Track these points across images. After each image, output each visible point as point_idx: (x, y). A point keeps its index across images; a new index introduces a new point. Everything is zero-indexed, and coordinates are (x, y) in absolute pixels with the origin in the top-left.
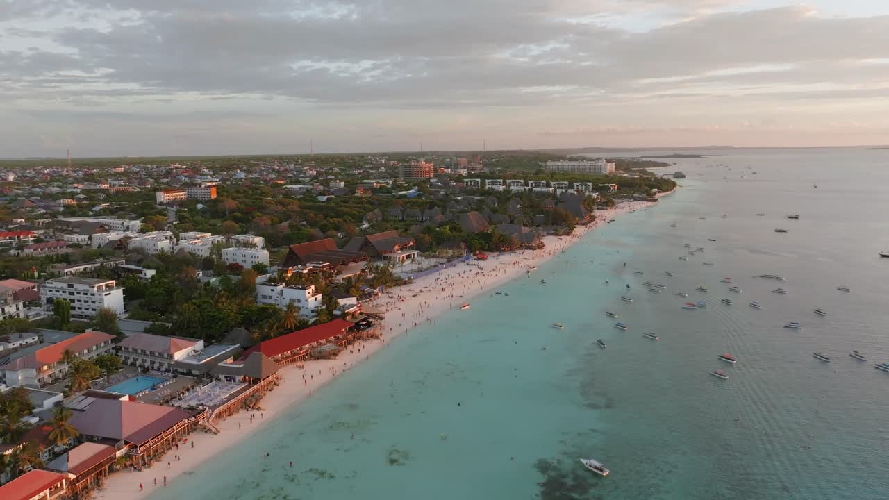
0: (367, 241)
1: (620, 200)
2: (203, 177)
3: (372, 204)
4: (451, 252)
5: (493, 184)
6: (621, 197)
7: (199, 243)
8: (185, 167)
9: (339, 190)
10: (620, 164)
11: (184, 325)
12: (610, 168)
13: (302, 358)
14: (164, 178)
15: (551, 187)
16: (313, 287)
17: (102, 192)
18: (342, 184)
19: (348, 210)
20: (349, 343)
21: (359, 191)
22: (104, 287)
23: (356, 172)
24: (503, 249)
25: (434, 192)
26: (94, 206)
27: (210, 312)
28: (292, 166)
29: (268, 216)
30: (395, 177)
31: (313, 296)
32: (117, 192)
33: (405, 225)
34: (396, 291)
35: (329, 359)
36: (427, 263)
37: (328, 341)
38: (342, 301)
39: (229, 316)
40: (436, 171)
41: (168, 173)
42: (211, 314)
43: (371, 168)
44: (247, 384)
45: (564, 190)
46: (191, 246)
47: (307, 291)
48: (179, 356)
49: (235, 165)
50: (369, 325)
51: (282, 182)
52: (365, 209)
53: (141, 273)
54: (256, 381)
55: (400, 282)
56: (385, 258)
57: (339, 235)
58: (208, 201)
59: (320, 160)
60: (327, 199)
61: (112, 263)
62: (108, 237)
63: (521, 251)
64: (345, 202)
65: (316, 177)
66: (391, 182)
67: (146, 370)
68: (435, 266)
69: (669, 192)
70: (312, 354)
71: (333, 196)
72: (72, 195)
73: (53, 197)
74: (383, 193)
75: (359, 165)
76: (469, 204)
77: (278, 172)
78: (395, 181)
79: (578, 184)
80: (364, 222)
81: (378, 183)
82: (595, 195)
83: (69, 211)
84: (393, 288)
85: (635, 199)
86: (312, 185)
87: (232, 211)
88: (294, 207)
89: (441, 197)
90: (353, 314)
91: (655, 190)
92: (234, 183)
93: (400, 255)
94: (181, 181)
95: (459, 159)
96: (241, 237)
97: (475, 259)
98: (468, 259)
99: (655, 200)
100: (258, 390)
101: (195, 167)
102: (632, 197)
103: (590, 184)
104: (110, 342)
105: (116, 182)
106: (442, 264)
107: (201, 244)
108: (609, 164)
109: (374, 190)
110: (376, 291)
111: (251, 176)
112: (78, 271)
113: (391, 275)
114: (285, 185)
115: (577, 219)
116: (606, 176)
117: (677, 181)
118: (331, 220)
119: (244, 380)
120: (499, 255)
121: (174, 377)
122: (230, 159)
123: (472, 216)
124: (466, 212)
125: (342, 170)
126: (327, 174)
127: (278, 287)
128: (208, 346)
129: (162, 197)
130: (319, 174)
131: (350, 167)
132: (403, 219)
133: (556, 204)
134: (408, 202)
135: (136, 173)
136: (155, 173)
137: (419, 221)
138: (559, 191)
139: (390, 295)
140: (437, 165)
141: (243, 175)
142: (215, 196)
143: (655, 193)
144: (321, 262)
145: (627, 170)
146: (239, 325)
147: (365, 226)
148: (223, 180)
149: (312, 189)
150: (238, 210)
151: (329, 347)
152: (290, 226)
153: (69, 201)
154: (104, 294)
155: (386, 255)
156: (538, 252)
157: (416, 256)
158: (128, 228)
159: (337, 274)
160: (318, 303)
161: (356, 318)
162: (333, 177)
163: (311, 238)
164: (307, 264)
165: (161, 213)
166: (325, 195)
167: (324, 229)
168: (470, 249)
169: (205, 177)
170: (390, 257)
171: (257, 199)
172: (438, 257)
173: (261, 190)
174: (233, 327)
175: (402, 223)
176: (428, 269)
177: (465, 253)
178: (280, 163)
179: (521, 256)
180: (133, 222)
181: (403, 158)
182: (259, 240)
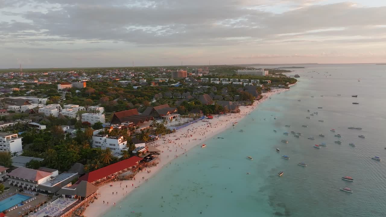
0: (154, 110)
1: (273, 88)
2: (82, 77)
3: (158, 90)
4: (195, 115)
5: (214, 81)
6: (273, 87)
7: (71, 111)
8: (76, 72)
9: (143, 83)
10: (271, 71)
11: (49, 161)
12: (266, 73)
13: (113, 180)
14: (65, 78)
15: (241, 82)
16: (122, 137)
17: (33, 85)
18: (145, 80)
19: (147, 93)
20: (140, 169)
21: (152, 84)
22: (11, 138)
23: (152, 75)
24: (220, 113)
25: (187, 84)
26: (28, 91)
27: (63, 154)
28: (124, 72)
29: (108, 96)
30: (169, 77)
31: (122, 142)
32: (41, 84)
33: (173, 100)
34: (167, 137)
35: (128, 180)
36: (183, 120)
37: (129, 169)
38: (137, 146)
39: (73, 156)
40: (188, 74)
41: (68, 75)
42: (63, 155)
43: (159, 73)
44: (78, 200)
45: (247, 84)
46: (67, 112)
47: (119, 140)
48: (41, 182)
49: (98, 71)
50: (151, 159)
51: (118, 80)
52: (155, 93)
53: (39, 127)
54: (83, 198)
55: (169, 132)
56: (163, 118)
57: (141, 106)
58: (82, 89)
59: (137, 69)
60: (138, 88)
61: (25, 122)
62: (28, 107)
63: (229, 114)
64: (146, 89)
65: (134, 77)
66: (168, 80)
67: (21, 191)
68: (187, 122)
69: (294, 84)
70: (119, 178)
71: (140, 86)
72: (18, 86)
73: (10, 87)
74: (163, 84)
75: (154, 72)
76: (204, 90)
77: (117, 75)
78: (169, 79)
79: (253, 80)
80: (154, 99)
81: (162, 80)
82: (261, 86)
83: (15, 94)
84: (166, 135)
85: (280, 87)
86: (131, 81)
87: (92, 94)
88: (121, 92)
89: (190, 87)
90: (143, 153)
91: (288, 83)
92: (96, 80)
93: (170, 116)
94: (72, 79)
95: (198, 69)
96: (93, 107)
97: (207, 119)
98: (203, 118)
99: (289, 88)
100: (83, 204)
101: (80, 73)
102: (278, 86)
103: (259, 80)
104: (5, 171)
105: (42, 80)
106: (191, 121)
107: (72, 111)
108: (266, 71)
109: (160, 83)
110: (157, 137)
111: (104, 77)
112: (6, 126)
113: (165, 128)
114: (119, 81)
115: (254, 97)
116: (265, 77)
117: (297, 79)
118: (138, 98)
119: (76, 197)
120: (218, 116)
121: (37, 195)
122: (97, 69)
123: (205, 96)
124: (202, 94)
125: (146, 74)
126: (139, 76)
127: (104, 137)
128: (61, 173)
129: (60, 87)
130: (135, 75)
131: (150, 73)
132: (172, 97)
133: (244, 90)
134: (175, 89)
135: (53, 75)
136: (61, 76)
137: (180, 98)
138: (245, 84)
139: (164, 139)
140: (188, 72)
141: (100, 76)
142: (86, 86)
143: (288, 85)
144: (129, 122)
145: (274, 74)
146: (79, 161)
147: (154, 101)
148: (91, 79)
149: (131, 83)
150: (95, 93)
151: (128, 173)
152: (118, 102)
153: (16, 89)
154: (10, 141)
155: (163, 117)
156: (237, 114)
157: (178, 117)
158: (40, 103)
159: (137, 129)
160: (124, 146)
161: (144, 155)
162: (142, 77)
163: (127, 108)
164: (122, 124)
165: (58, 95)
166: (137, 86)
167: (134, 103)
168: (205, 113)
169: (83, 77)
170: (165, 118)
171: (104, 88)
172: (189, 117)
173: (107, 83)
174: (75, 162)
175: (172, 100)
176: (184, 124)
177: (202, 115)
178: (118, 71)
179: (229, 116)
180: (44, 99)
181: (174, 68)
182: (101, 109)
